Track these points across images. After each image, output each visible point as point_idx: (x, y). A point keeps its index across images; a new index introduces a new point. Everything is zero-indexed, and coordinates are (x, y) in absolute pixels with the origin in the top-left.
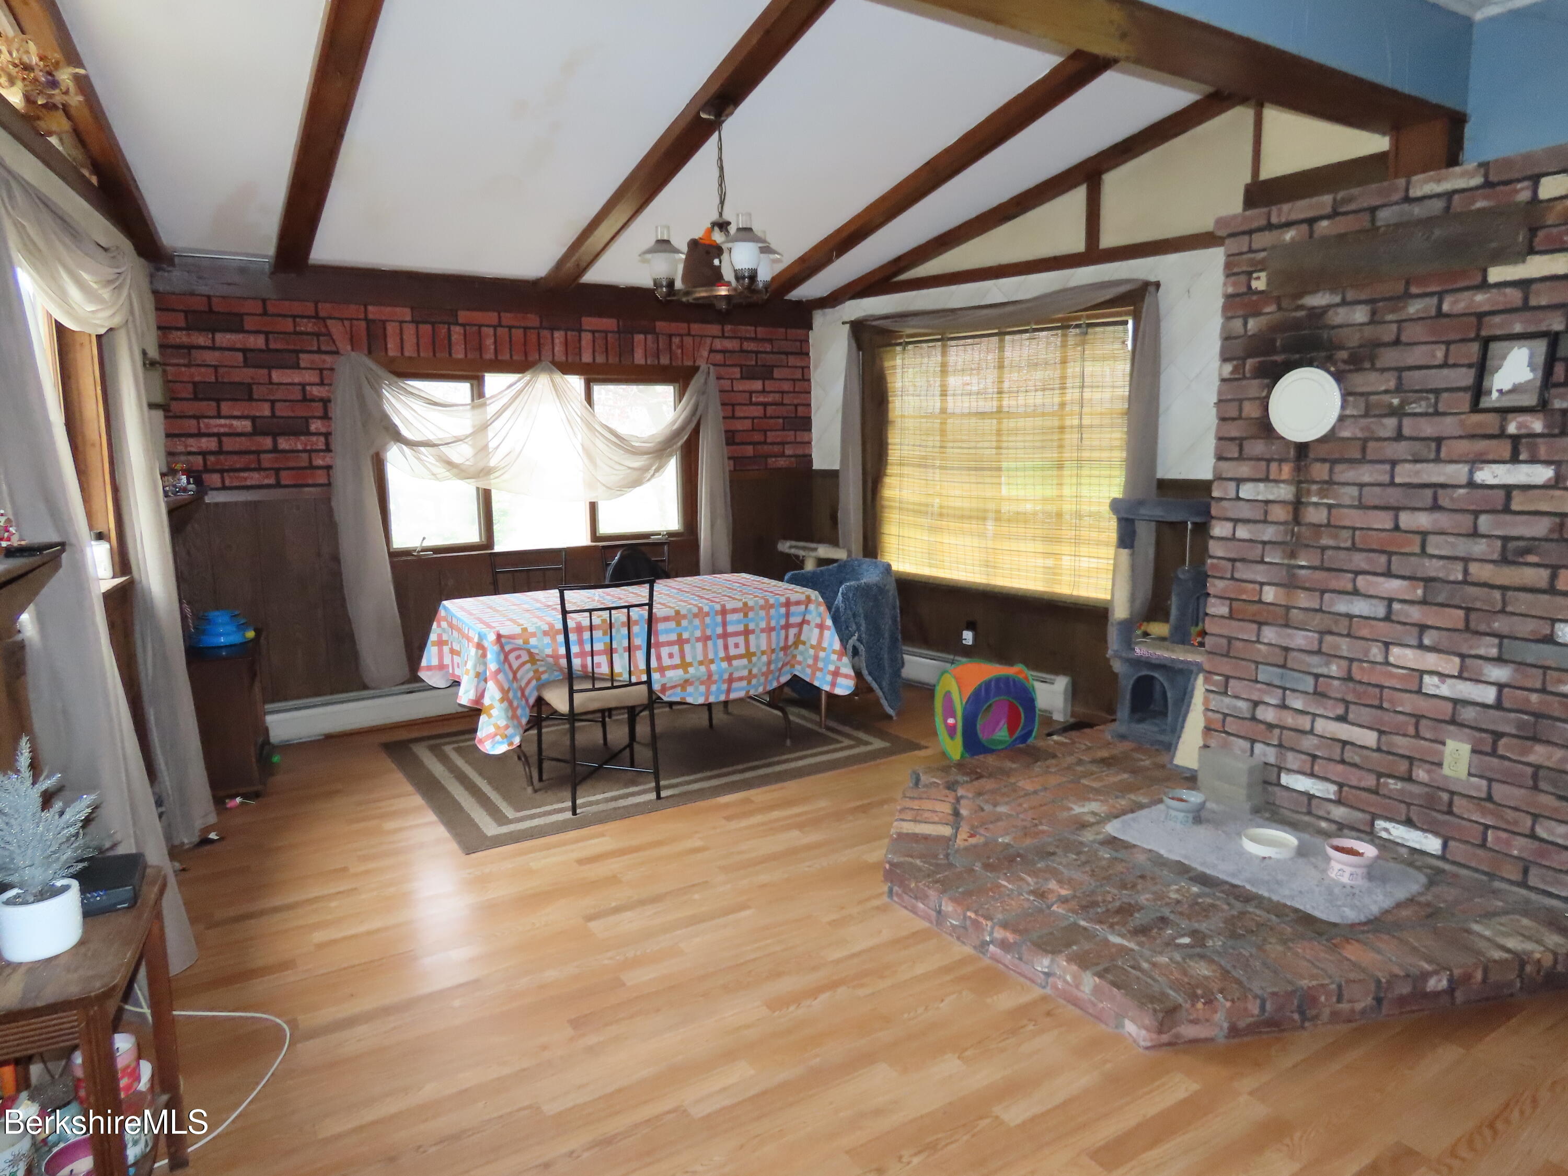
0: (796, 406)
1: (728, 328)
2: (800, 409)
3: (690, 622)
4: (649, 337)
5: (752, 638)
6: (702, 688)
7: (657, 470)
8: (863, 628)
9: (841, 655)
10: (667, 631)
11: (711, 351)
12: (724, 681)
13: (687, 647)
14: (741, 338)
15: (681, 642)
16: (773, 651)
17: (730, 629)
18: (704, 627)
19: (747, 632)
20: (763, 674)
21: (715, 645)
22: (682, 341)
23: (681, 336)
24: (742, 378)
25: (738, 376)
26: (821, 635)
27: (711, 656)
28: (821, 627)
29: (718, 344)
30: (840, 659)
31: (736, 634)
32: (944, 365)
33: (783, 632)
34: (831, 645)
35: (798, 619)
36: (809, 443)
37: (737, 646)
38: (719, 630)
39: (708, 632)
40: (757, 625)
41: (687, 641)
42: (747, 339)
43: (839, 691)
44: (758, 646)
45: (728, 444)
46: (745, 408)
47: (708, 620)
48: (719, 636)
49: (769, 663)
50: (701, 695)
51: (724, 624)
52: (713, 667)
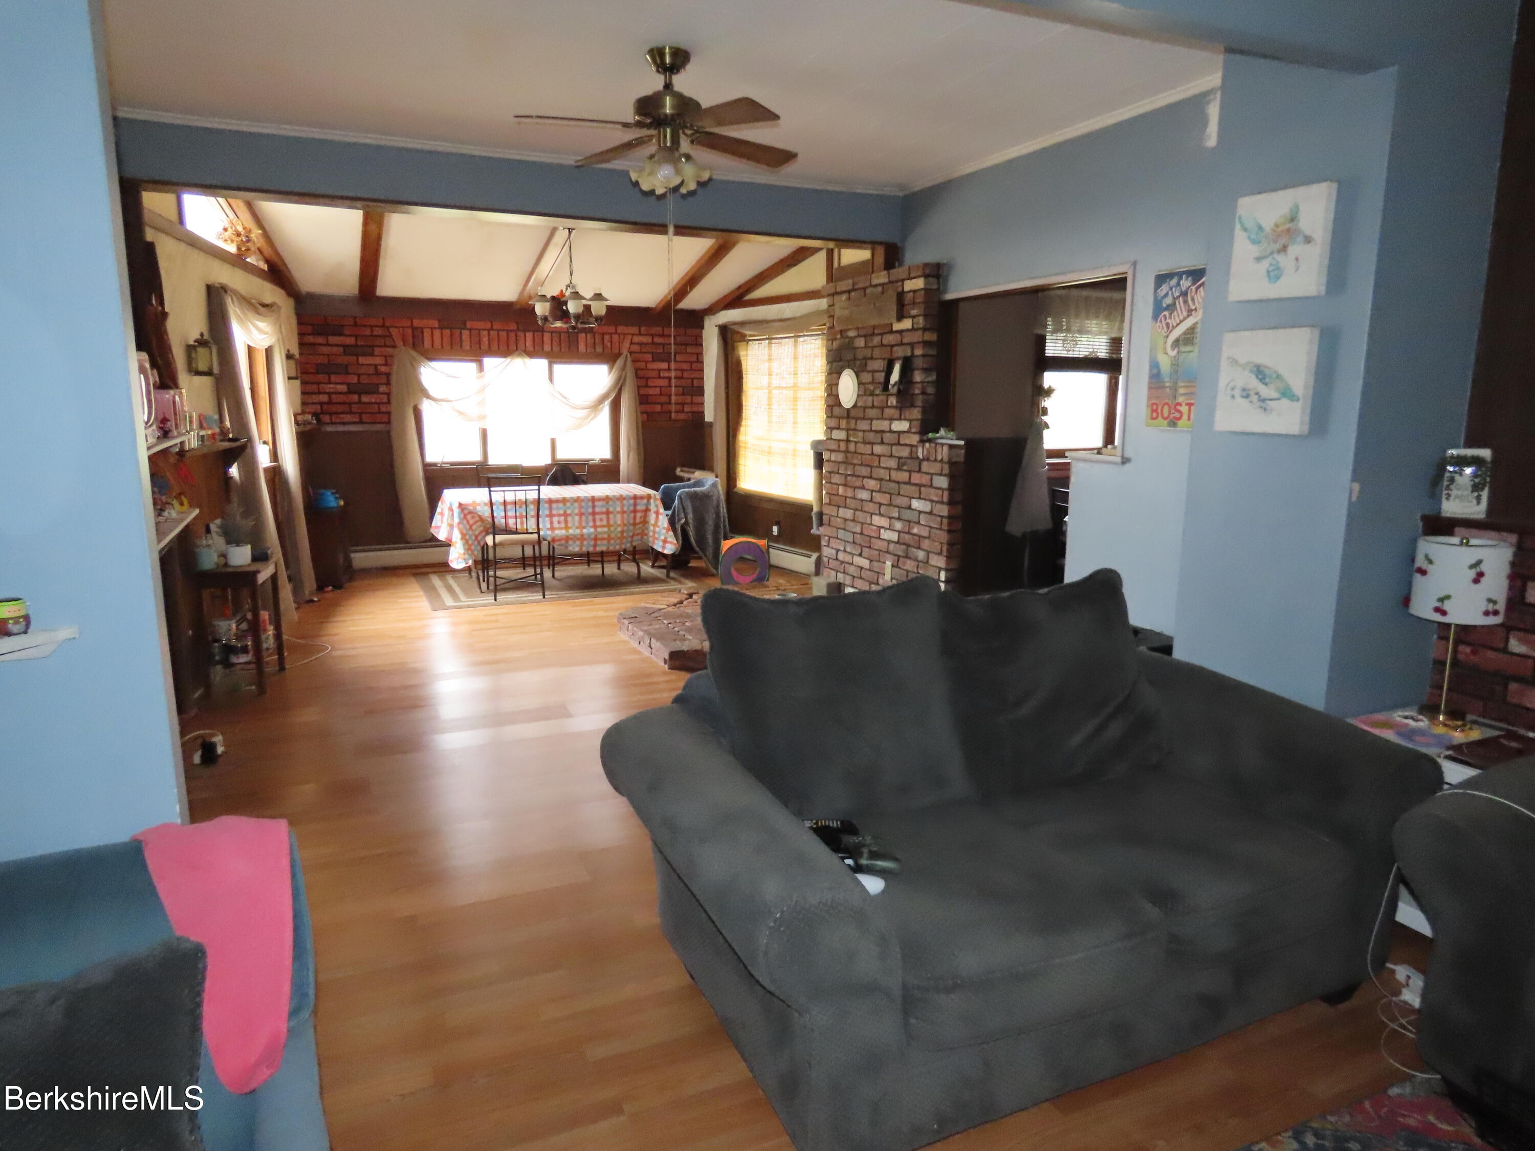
0: (693, 379)
1: (643, 329)
2: (695, 381)
3: (572, 504)
4: (589, 335)
5: (611, 516)
6: (578, 543)
7: (594, 418)
8: (690, 516)
9: (668, 530)
10: (558, 509)
11: (631, 343)
12: (592, 539)
13: (569, 518)
14: (652, 335)
15: (565, 515)
16: (625, 525)
17: (597, 510)
18: (581, 507)
19: (608, 513)
20: (619, 538)
21: (587, 518)
22: (611, 338)
23: (611, 334)
24: (653, 361)
25: (651, 359)
26: (657, 517)
27: (584, 524)
28: (657, 513)
29: (636, 339)
30: (667, 532)
31: (602, 513)
32: (770, 355)
33: (632, 515)
34: (663, 524)
35: (643, 508)
36: (703, 404)
37: (601, 520)
38: (590, 510)
39: (583, 510)
40: (615, 508)
41: (570, 515)
42: (656, 335)
43: (666, 552)
44: (615, 522)
45: (641, 403)
46: (655, 380)
47: (583, 504)
48: (590, 514)
49: (622, 532)
50: (577, 546)
51: (594, 507)
52: (585, 531)
